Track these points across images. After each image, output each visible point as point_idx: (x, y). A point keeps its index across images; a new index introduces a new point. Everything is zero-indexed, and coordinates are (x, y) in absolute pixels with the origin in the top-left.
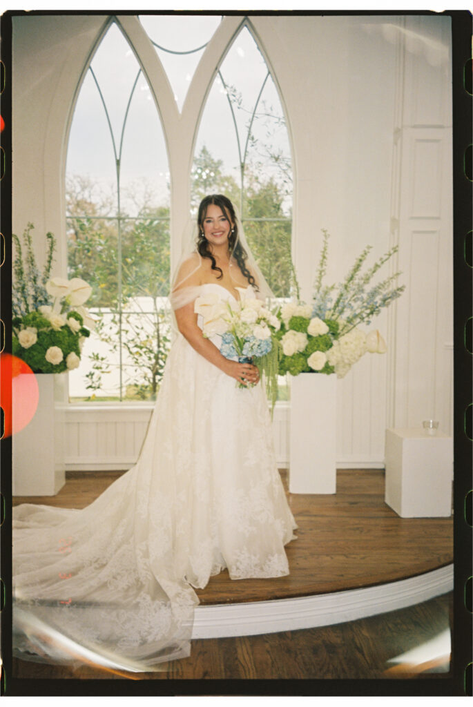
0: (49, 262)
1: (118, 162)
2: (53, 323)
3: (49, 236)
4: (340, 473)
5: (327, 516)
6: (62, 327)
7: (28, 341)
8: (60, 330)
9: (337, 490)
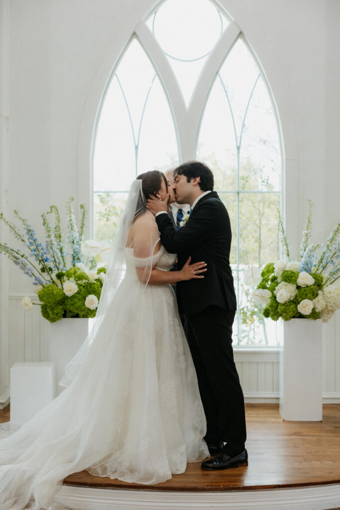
0: (82, 228)
1: (137, 147)
2: (90, 277)
3: (82, 207)
4: (325, 407)
5: (316, 436)
6: (96, 280)
7: (70, 291)
8: (95, 282)
9: (323, 419)
